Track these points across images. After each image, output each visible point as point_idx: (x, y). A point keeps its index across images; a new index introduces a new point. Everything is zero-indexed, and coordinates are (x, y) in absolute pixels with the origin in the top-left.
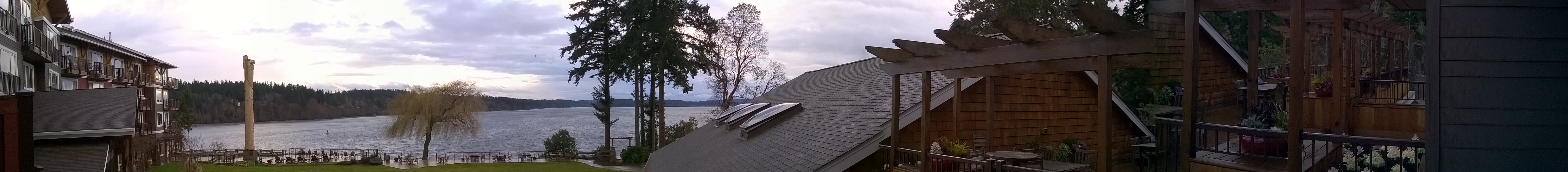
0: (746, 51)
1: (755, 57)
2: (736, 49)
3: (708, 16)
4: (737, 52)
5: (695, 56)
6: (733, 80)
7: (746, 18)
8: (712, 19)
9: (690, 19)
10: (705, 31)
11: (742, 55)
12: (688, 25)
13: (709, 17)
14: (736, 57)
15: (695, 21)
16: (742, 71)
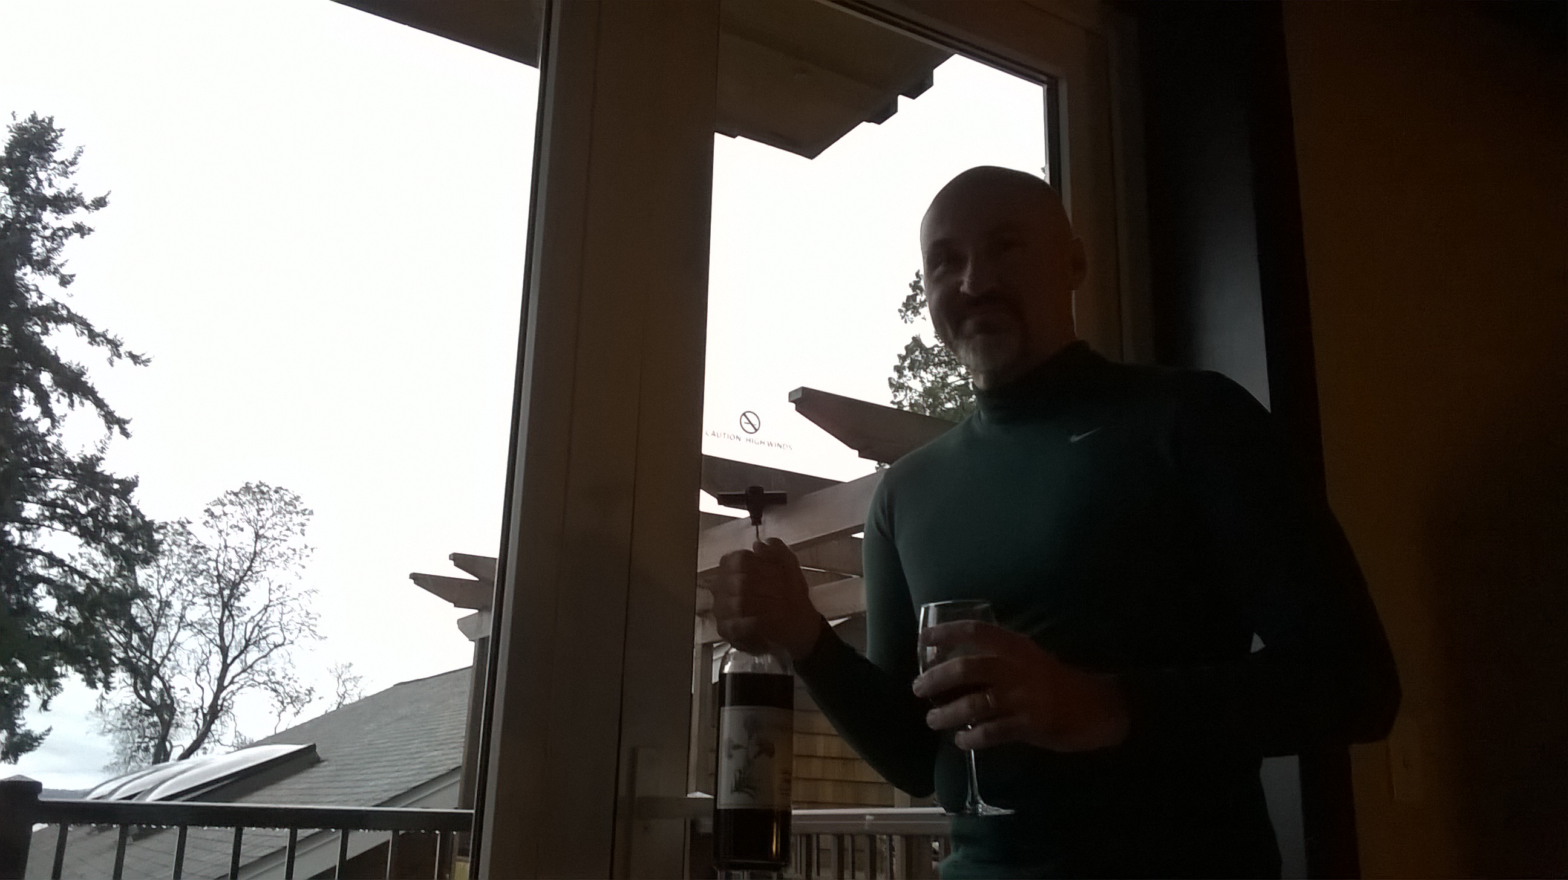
0: (250, 626)
1: (283, 644)
2: (218, 615)
3: (132, 508)
4: (221, 625)
5: (66, 624)
6: (196, 711)
7: (262, 527)
8: (143, 517)
9: (65, 506)
10: (112, 551)
11: (236, 636)
12: (57, 525)
13: (136, 512)
14: (218, 638)
15: (84, 516)
16: (232, 682)
